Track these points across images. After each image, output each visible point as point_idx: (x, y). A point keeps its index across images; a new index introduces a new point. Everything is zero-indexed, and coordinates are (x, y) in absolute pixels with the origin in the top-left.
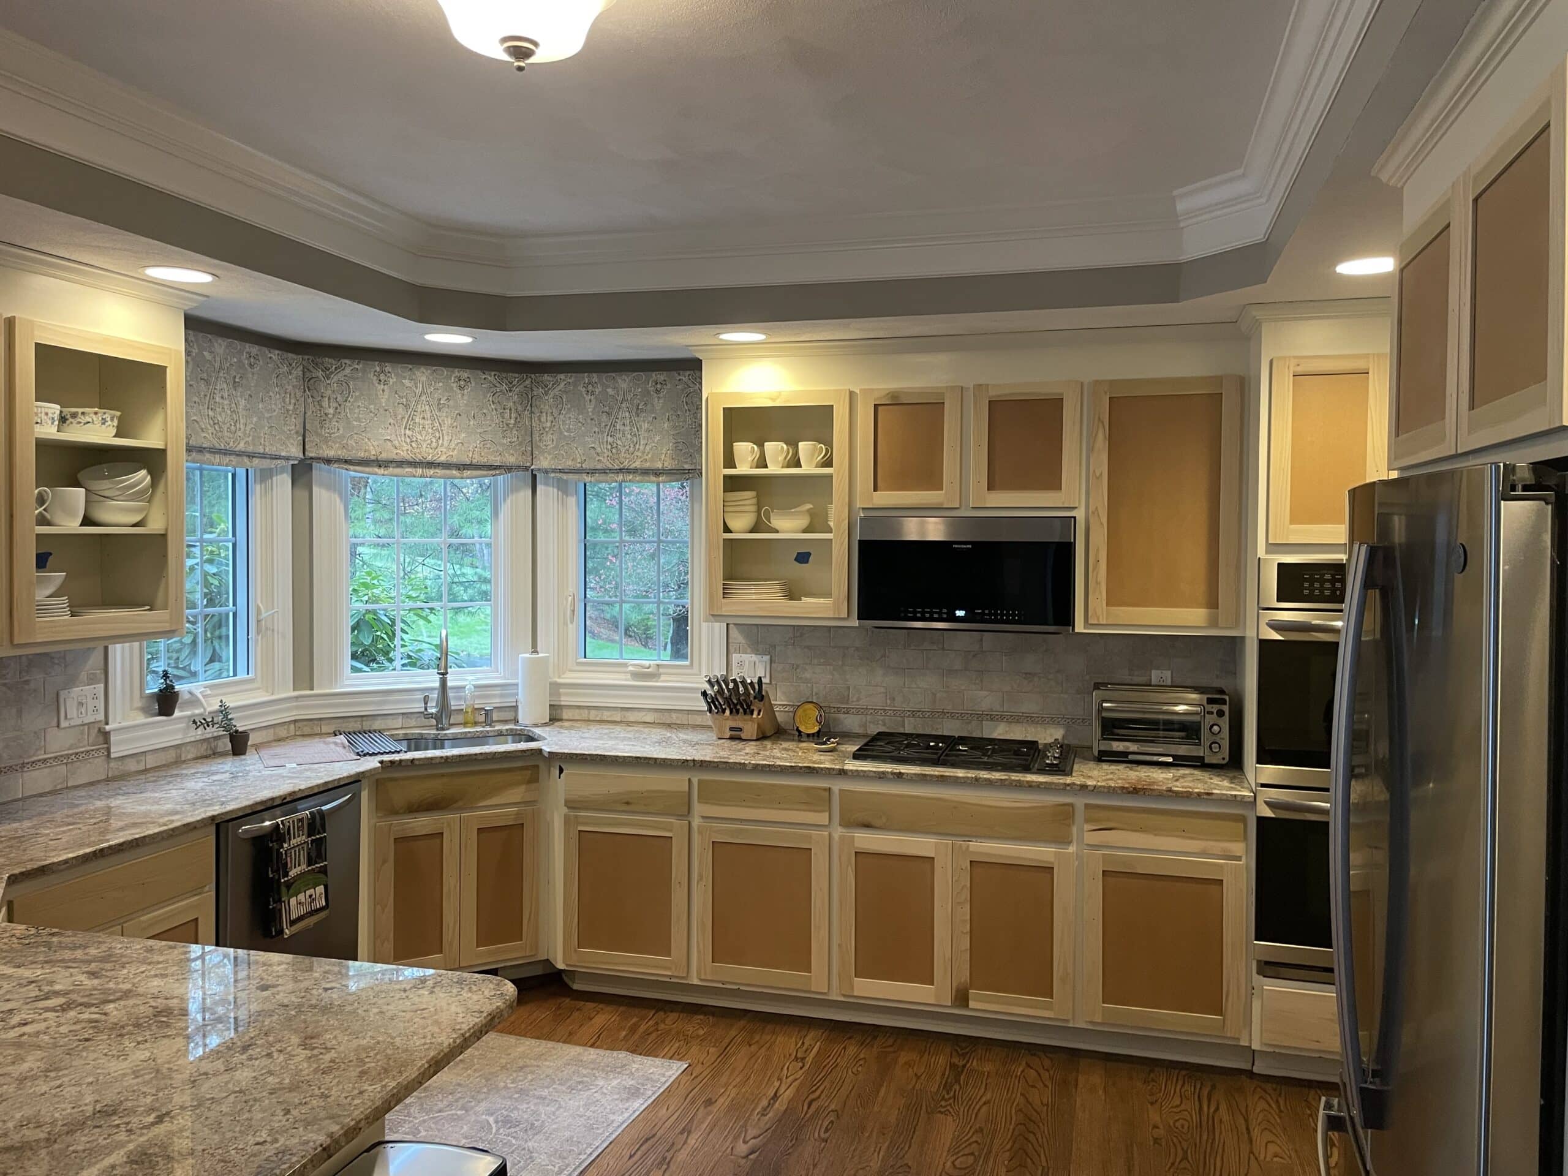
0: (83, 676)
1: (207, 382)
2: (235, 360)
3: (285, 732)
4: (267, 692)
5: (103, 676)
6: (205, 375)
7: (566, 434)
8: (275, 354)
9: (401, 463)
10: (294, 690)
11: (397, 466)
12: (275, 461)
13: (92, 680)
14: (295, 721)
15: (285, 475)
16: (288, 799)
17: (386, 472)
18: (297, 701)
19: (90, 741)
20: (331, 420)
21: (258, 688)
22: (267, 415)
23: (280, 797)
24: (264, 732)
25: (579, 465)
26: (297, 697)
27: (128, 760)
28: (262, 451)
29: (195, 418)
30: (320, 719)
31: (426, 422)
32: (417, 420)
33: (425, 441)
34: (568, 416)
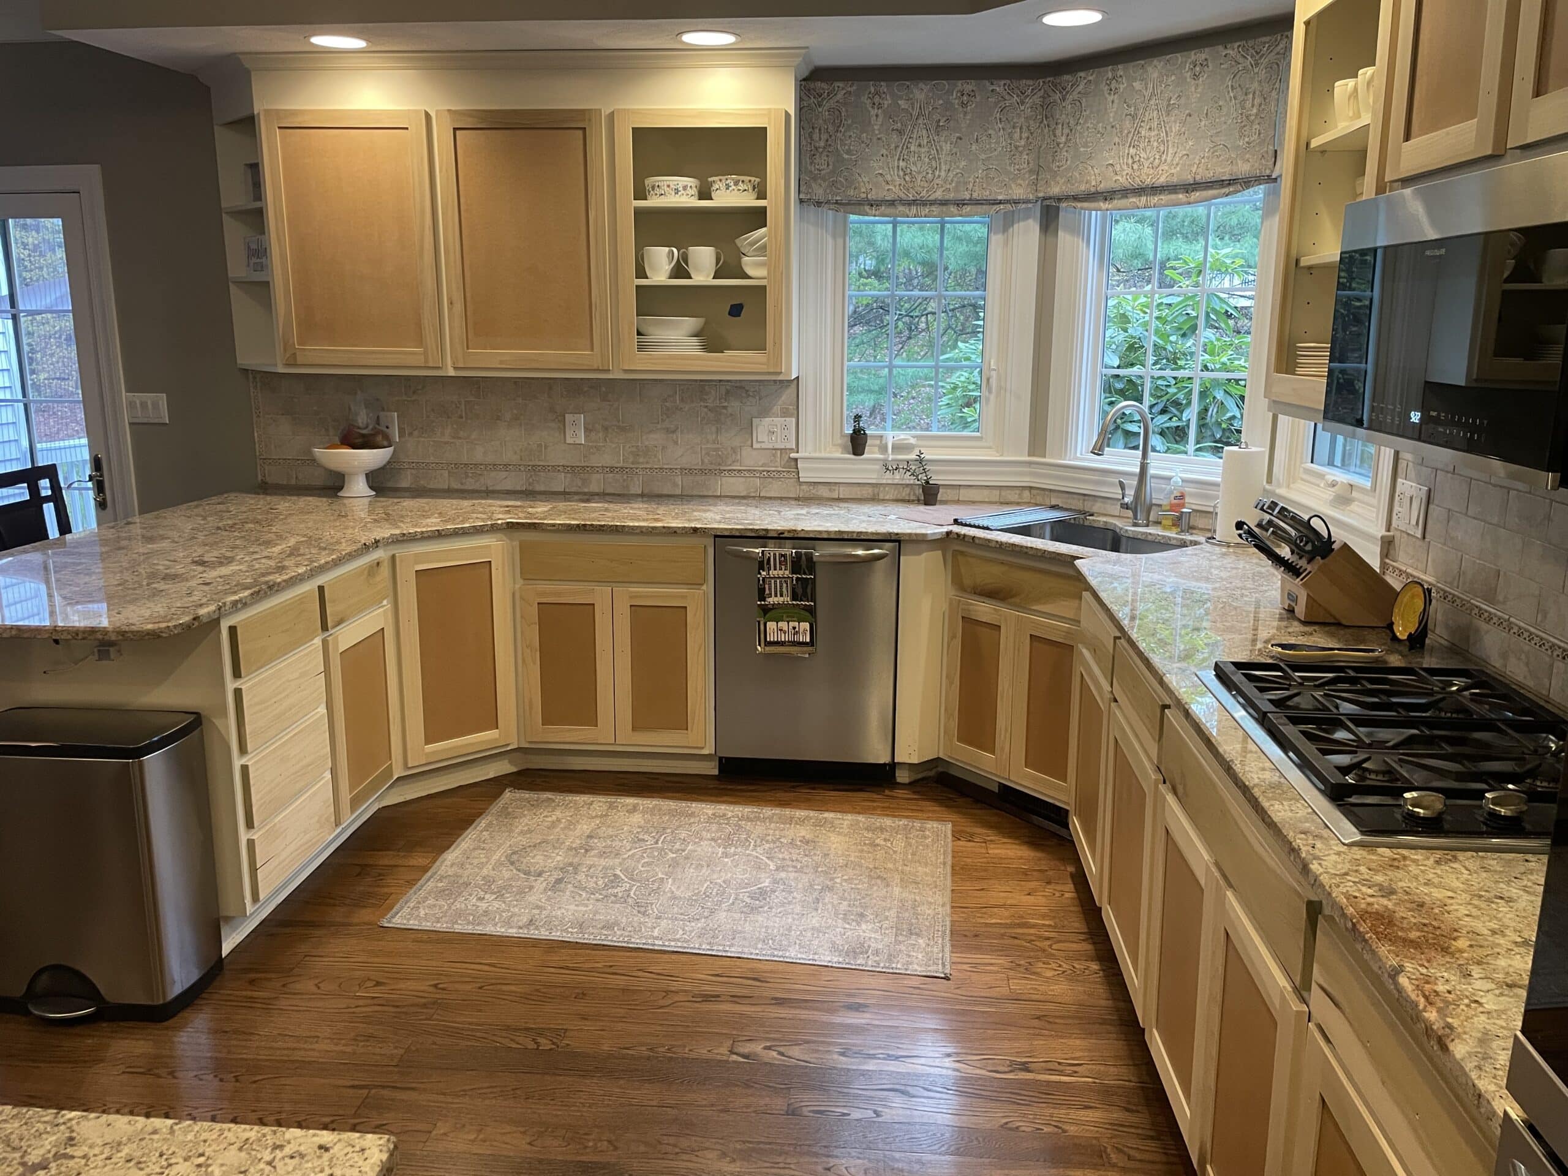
0: (777, 409)
2: (941, 102)
3: (1017, 496)
4: (998, 452)
5: (796, 412)
8: (999, 86)
10: (1029, 455)
12: (995, 207)
13: (785, 414)
14: (1031, 488)
19: (783, 463)
20: (1061, 149)
26: (1030, 463)
29: (880, 172)
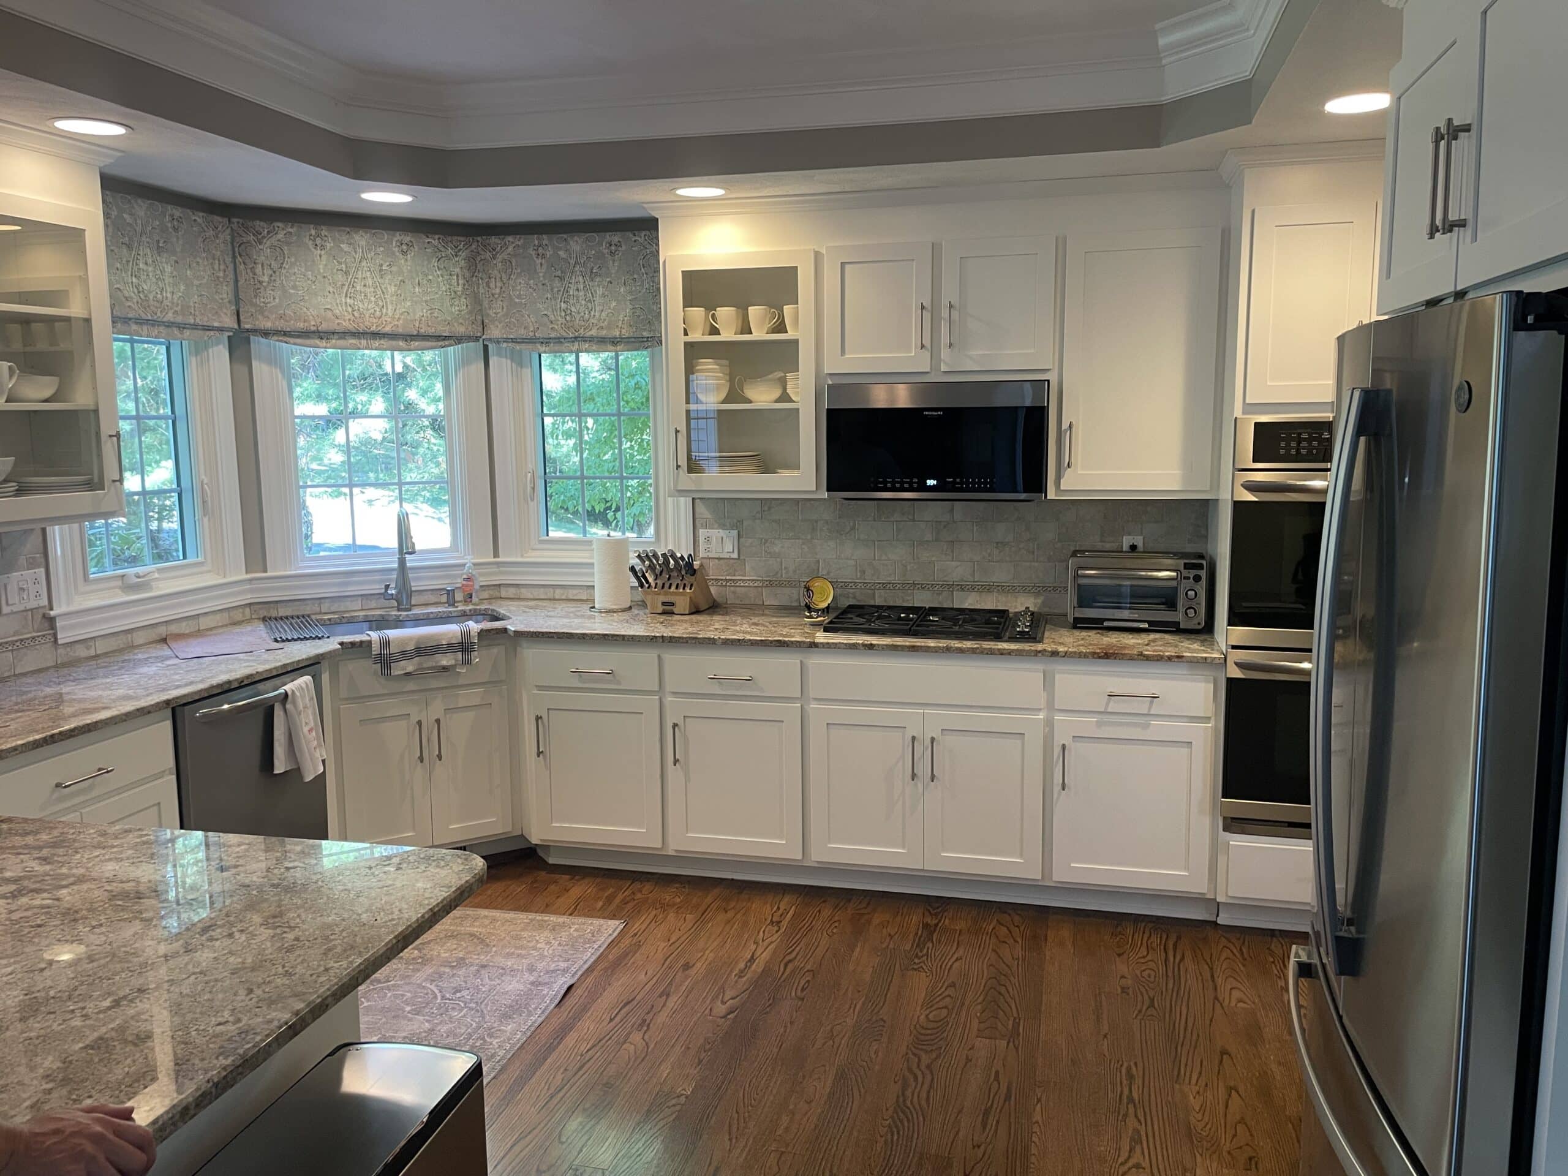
0: (22, 560)
1: (129, 247)
2: (158, 223)
3: (241, 615)
4: (218, 574)
5: (43, 560)
6: (127, 239)
7: (517, 300)
8: (199, 217)
9: (344, 334)
10: (247, 572)
11: (340, 338)
12: (208, 333)
13: (32, 565)
14: (250, 604)
15: (221, 347)
16: (246, 682)
17: (328, 345)
18: (251, 584)
19: (36, 627)
20: (265, 288)
21: (209, 572)
22: (196, 282)
23: (237, 680)
24: (218, 616)
25: (531, 334)
26: (251, 580)
27: (77, 646)
28: (192, 321)
29: (118, 286)
30: (277, 602)
31: (368, 290)
32: (358, 288)
33: (368, 310)
34: (518, 281)
